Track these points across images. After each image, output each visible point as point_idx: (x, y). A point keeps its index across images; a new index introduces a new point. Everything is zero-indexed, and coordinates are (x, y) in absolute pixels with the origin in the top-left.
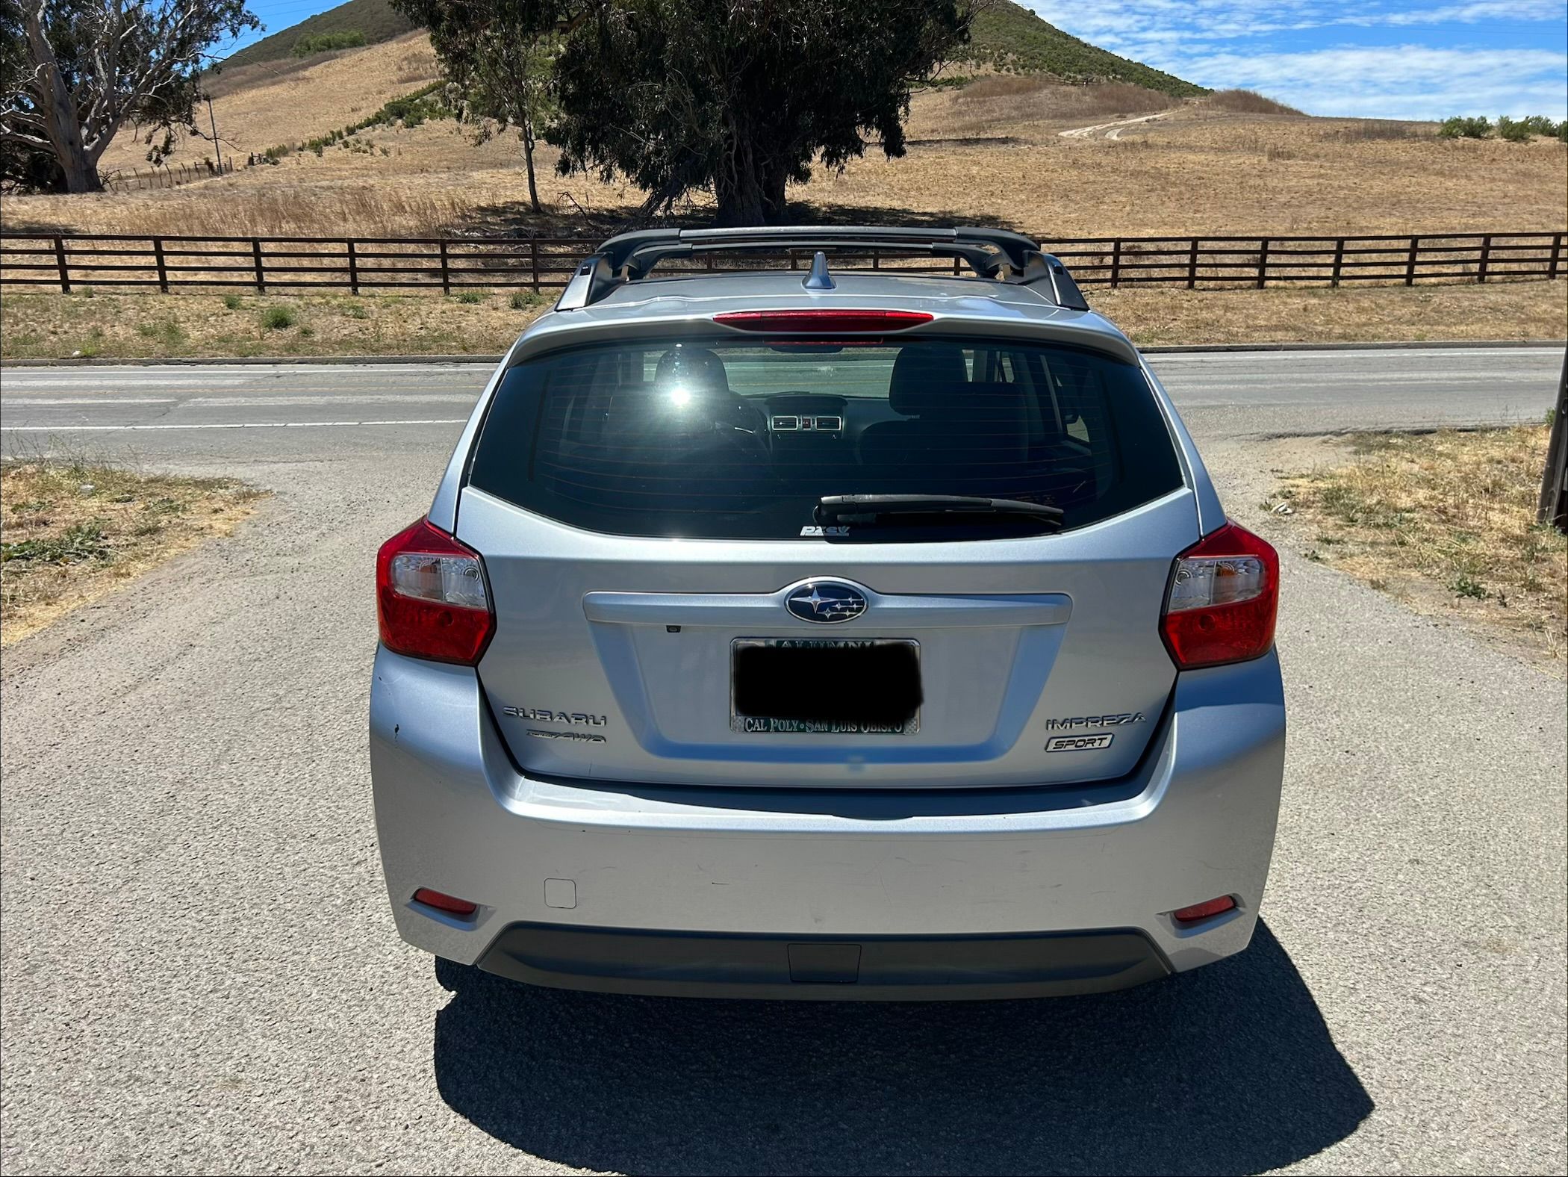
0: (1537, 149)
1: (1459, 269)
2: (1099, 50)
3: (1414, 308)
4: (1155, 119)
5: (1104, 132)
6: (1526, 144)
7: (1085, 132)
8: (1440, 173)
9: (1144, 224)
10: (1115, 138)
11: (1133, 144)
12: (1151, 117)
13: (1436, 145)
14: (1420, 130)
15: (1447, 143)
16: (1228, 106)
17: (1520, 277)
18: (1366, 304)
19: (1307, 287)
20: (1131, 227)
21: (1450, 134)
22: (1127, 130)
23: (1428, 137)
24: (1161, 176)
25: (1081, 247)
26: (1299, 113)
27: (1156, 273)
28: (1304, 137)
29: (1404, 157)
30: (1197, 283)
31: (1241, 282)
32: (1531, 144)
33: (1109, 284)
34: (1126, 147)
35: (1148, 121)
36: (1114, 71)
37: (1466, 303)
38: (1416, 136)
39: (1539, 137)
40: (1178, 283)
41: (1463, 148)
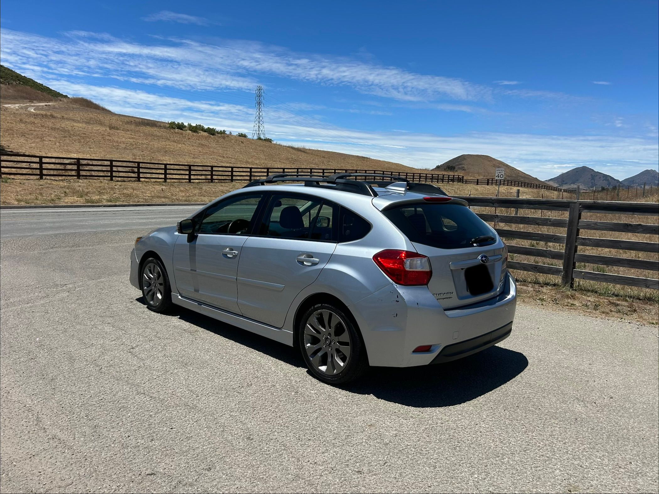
0: (202, 136)
1: (203, 177)
2: (9, 69)
3: (198, 191)
4: (49, 105)
5: (26, 108)
6: (198, 134)
7: (17, 106)
8: (174, 142)
9: (70, 152)
10: (32, 110)
11: (46, 115)
12: (47, 104)
13: (169, 131)
14: (162, 125)
15: (172, 130)
16: (80, 104)
17: (223, 181)
18: (182, 189)
19: (156, 182)
20: (64, 153)
21: (172, 127)
22: (37, 108)
23: (165, 127)
24: (64, 130)
25: (53, 160)
26: (110, 111)
27: (93, 173)
28: (118, 122)
29: (158, 134)
30: (114, 178)
31: (131, 179)
32: (200, 134)
33: (76, 177)
34: (43, 116)
35: (46, 105)
36: (19, 80)
37: (214, 190)
38: (161, 127)
39: (201, 132)
40: (105, 178)
41: (178, 133)
